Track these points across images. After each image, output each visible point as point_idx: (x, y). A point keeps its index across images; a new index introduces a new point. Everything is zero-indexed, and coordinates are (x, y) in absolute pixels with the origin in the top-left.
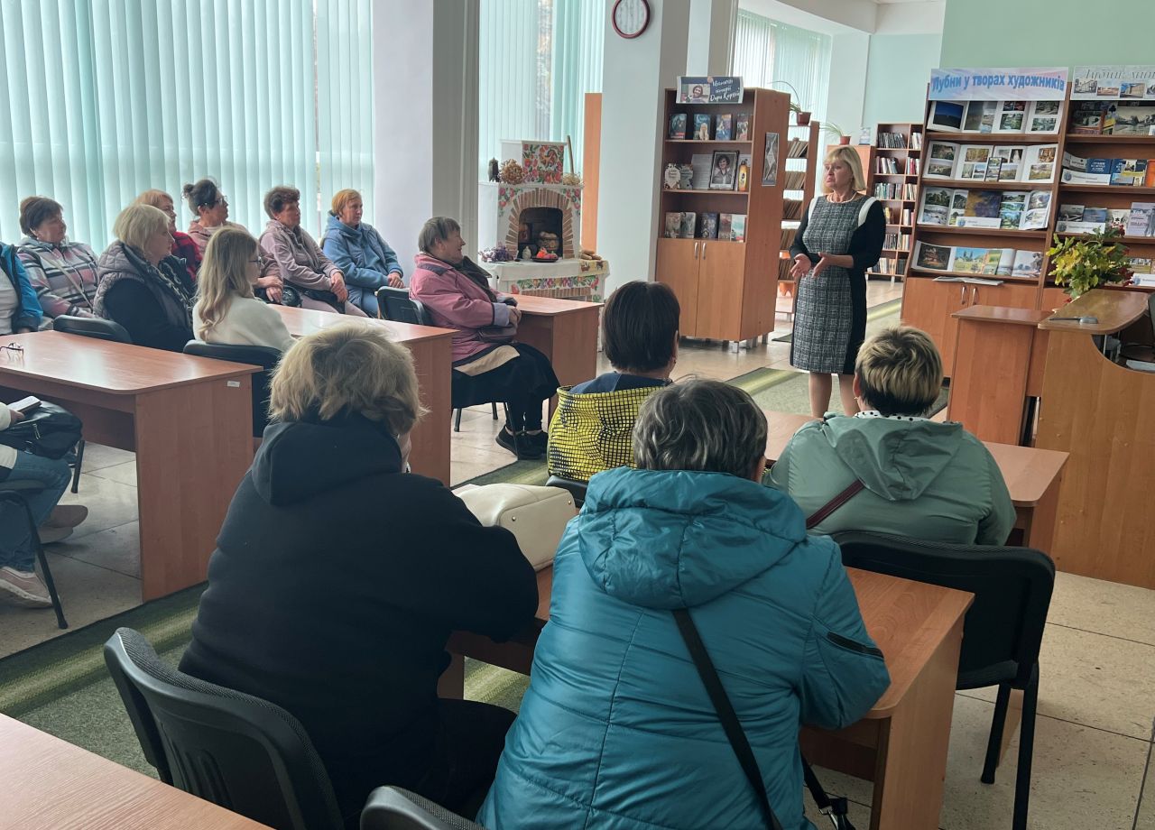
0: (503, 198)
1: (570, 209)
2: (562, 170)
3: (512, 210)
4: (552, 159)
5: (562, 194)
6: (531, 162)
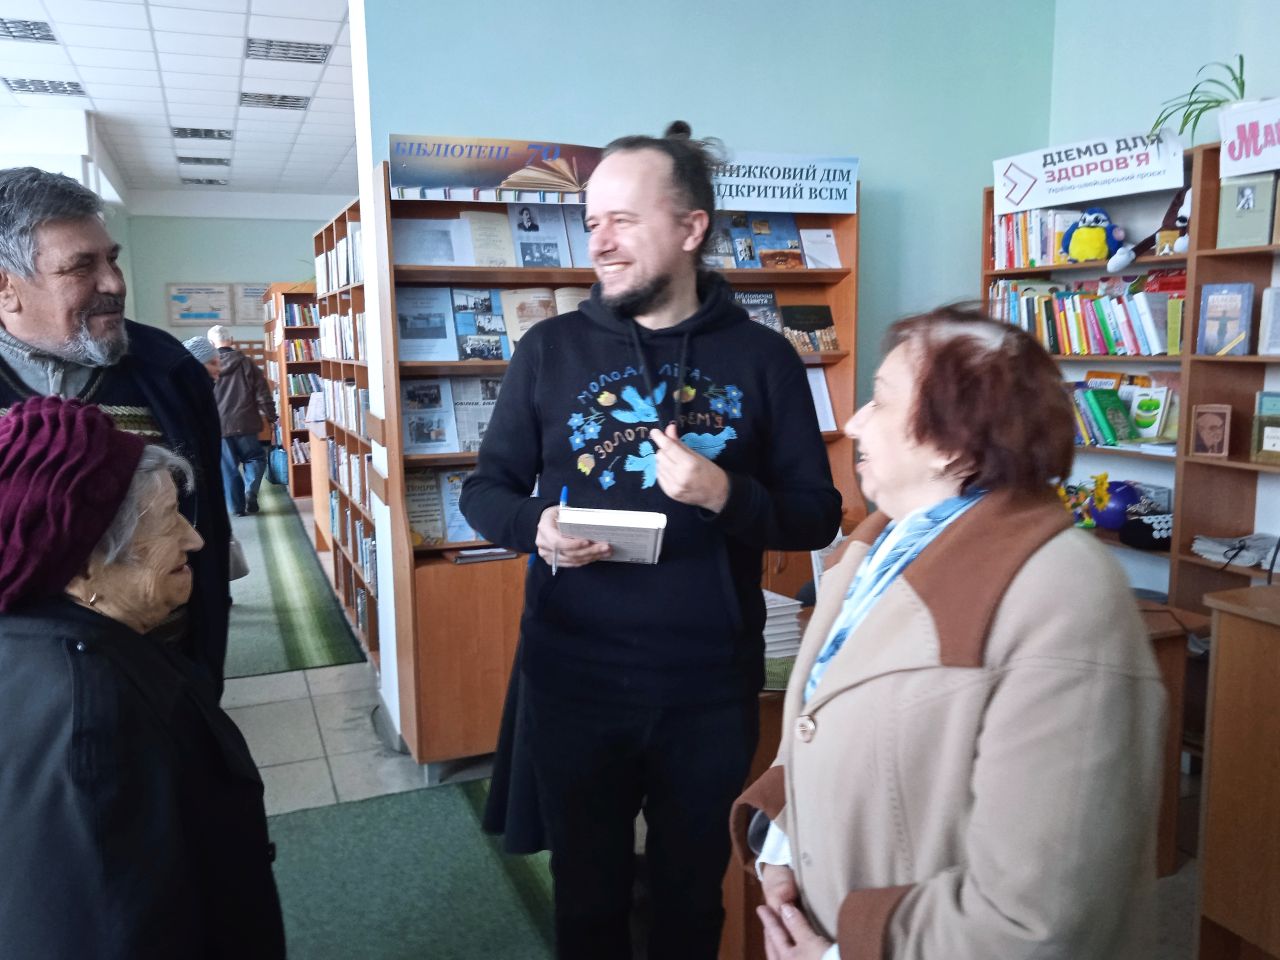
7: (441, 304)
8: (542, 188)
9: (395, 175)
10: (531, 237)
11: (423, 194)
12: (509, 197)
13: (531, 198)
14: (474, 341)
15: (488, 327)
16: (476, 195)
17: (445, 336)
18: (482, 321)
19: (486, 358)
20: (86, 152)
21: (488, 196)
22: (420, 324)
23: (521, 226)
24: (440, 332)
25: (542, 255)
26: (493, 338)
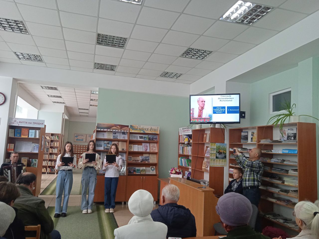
7: (102, 143)
8: (116, 129)
9: (98, 127)
10: (115, 135)
11: (101, 130)
12: (111, 130)
13: (115, 131)
14: (106, 147)
15: (108, 146)
16: (107, 130)
17: (102, 147)
18: (108, 145)
19: (107, 150)
20: (63, 112)
21: (109, 130)
22: (99, 145)
23: (114, 134)
24: (101, 146)
25: (116, 137)
26: (108, 147)
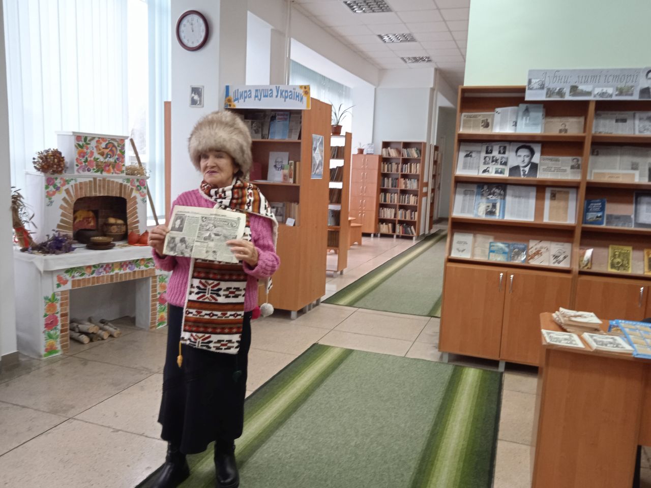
0: (51, 188)
1: (135, 198)
2: (123, 161)
3: (64, 199)
4: (111, 150)
5: (125, 183)
6: (85, 153)
20: (432, 86)
